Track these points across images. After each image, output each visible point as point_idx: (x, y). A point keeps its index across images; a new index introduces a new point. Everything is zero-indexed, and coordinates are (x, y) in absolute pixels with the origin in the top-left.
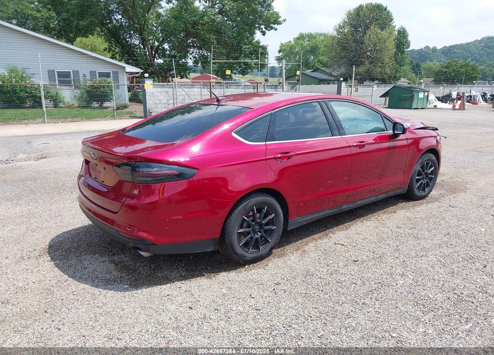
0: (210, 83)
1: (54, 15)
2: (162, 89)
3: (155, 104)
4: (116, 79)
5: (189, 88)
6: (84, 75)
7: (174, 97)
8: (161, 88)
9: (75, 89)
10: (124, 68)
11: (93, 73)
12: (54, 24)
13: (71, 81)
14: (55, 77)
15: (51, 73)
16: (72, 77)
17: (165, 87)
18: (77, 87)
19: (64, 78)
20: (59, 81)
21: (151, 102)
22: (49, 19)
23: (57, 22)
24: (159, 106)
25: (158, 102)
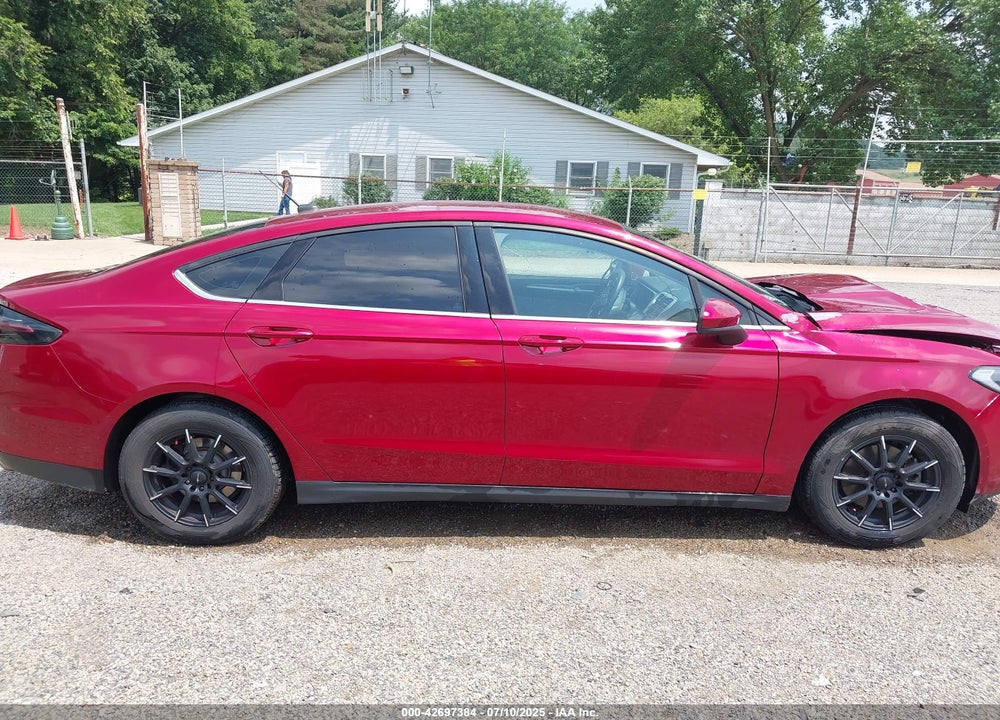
0: (858, 191)
1: (604, 60)
2: (741, 202)
3: (721, 231)
4: (676, 180)
5: (808, 201)
6: (618, 171)
7: (760, 220)
8: (738, 198)
9: (596, 196)
10: (695, 157)
11: (633, 167)
12: (600, 78)
13: (591, 181)
14: (566, 174)
15: (561, 165)
16: (595, 174)
17: (749, 198)
18: (600, 193)
19: (583, 176)
20: (572, 181)
21: (711, 227)
22: (593, 68)
23: (606, 72)
24: (728, 236)
25: (726, 227)
